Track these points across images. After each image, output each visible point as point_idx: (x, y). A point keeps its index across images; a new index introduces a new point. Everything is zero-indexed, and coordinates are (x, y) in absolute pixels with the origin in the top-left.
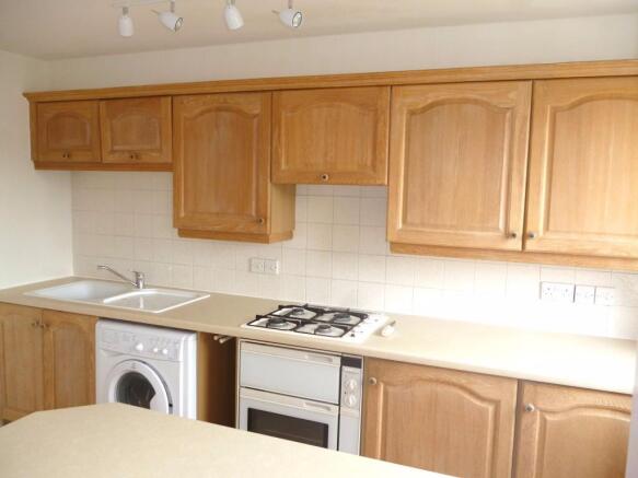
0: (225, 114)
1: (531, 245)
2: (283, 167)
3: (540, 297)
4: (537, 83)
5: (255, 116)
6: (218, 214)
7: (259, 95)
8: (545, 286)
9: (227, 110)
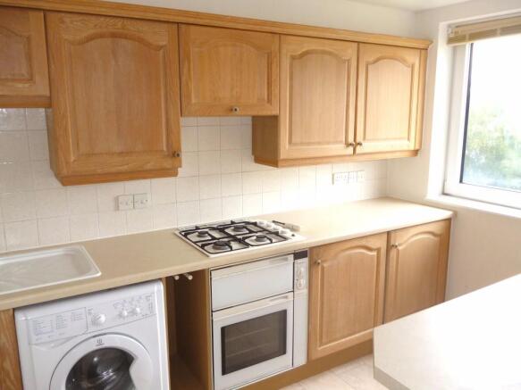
0: (124, 42)
1: (359, 149)
2: (193, 101)
3: (333, 183)
4: (361, 45)
5: (162, 47)
6: (121, 154)
7: (166, 25)
8: (335, 176)
9: (126, 37)
